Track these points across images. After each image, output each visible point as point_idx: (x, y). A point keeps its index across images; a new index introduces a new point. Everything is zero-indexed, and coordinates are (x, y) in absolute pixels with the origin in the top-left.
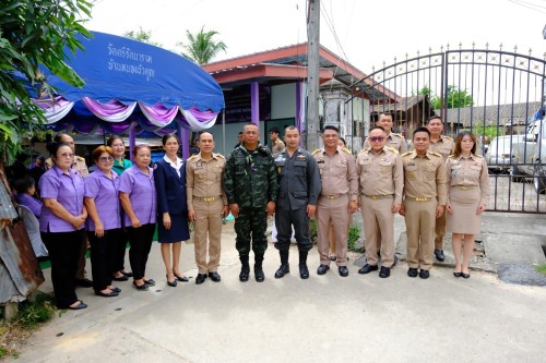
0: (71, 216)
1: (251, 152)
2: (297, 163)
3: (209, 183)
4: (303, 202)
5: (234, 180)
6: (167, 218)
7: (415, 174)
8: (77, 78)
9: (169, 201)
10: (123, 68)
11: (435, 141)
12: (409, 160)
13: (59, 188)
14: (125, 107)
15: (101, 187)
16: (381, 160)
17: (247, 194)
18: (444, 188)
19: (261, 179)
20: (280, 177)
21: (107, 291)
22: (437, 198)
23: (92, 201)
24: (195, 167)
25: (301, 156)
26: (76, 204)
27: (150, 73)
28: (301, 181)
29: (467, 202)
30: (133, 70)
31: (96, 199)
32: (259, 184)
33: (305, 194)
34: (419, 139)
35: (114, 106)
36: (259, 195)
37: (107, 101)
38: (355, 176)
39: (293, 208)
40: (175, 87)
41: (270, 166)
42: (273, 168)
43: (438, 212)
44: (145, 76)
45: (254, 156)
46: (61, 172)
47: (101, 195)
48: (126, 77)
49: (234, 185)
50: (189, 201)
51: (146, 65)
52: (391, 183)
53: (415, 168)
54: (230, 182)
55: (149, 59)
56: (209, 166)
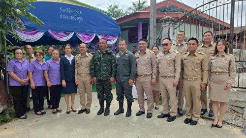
0: (19, 79)
1: (102, 52)
2: (124, 58)
3: (83, 67)
4: (126, 78)
5: (95, 66)
6: (64, 83)
7: (187, 64)
8: (40, 22)
9: (65, 75)
10: (67, 17)
11: (207, 46)
12: (185, 56)
13: (14, 67)
14: (68, 34)
15: (35, 68)
16: (167, 56)
17: (99, 73)
18: (206, 73)
19: (106, 66)
20: (117, 65)
21: (39, 113)
22: (202, 79)
23: (31, 73)
24: (77, 59)
25: (127, 55)
26: (23, 74)
27: (81, 19)
28: (126, 68)
29: (220, 82)
30: (72, 18)
31: (33, 72)
32: (105, 68)
33: (128, 74)
34: (190, 44)
35: (63, 34)
36: (105, 74)
37: (59, 32)
38: (155, 66)
39: (122, 81)
40: (93, 25)
41: (111, 60)
42: (113, 61)
43: (201, 87)
44: (78, 21)
45: (104, 54)
46: (17, 60)
47: (35, 71)
48: (69, 21)
49: (95, 68)
50: (76, 75)
51: (79, 16)
52: (173, 69)
53: (188, 61)
54: (93, 67)
55: (80, 13)
56: (84, 59)
